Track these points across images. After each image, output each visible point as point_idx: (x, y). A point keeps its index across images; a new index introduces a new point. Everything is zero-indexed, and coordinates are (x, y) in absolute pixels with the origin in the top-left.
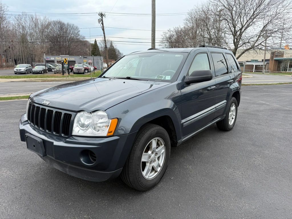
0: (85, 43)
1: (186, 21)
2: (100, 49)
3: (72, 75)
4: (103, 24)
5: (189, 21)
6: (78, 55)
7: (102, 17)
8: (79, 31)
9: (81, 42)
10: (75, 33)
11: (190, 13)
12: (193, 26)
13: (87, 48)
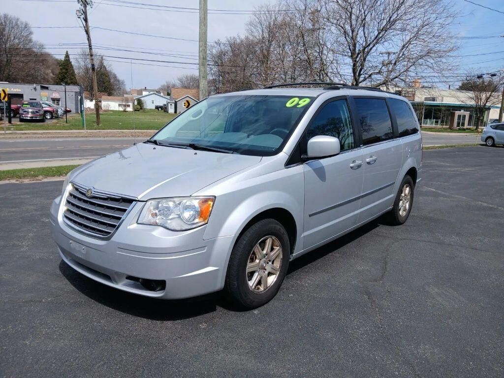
0: (42, 58)
1: (250, 26)
2: (76, 71)
3: (18, 125)
4: (86, 20)
5: (255, 27)
6: (30, 82)
7: (85, 7)
8: (31, 33)
9: (36, 55)
10: (23, 36)
11: (258, 12)
12: (263, 38)
13: (48, 67)
